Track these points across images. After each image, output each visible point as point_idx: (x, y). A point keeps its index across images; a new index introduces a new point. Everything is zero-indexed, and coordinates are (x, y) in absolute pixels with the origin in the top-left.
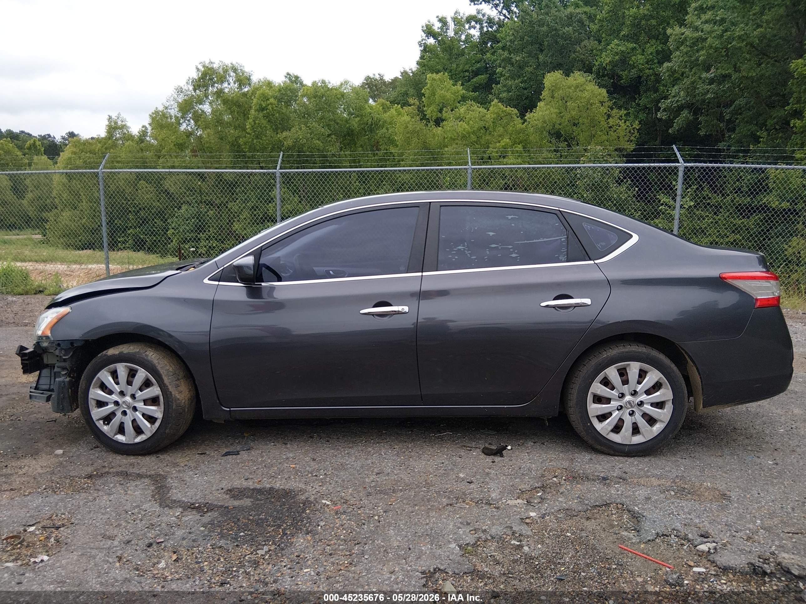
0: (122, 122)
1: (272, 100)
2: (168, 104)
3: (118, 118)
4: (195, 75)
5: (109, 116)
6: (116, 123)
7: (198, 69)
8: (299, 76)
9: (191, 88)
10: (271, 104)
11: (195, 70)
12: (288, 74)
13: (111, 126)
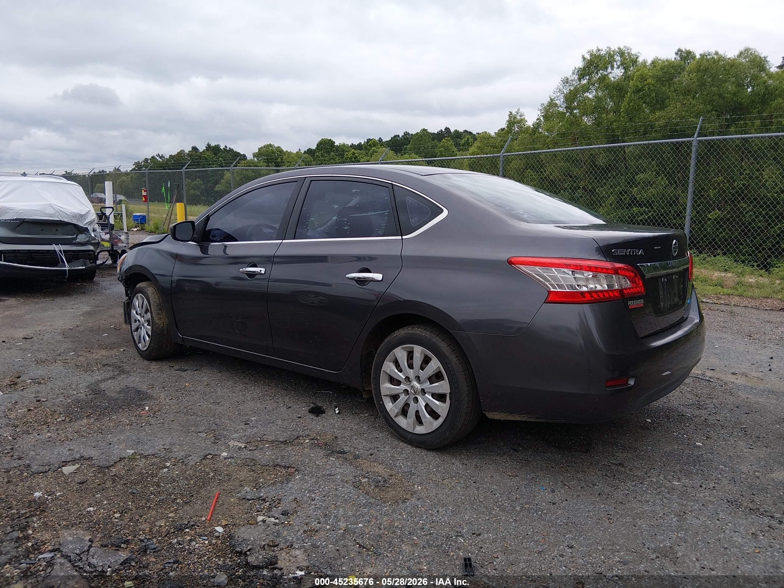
0: (521, 116)
1: (649, 80)
2: (555, 95)
3: (517, 114)
4: (580, 64)
5: (510, 112)
6: (515, 118)
7: (584, 58)
8: (691, 50)
9: (576, 77)
10: (649, 84)
11: (581, 59)
12: (679, 50)
13: (511, 120)
